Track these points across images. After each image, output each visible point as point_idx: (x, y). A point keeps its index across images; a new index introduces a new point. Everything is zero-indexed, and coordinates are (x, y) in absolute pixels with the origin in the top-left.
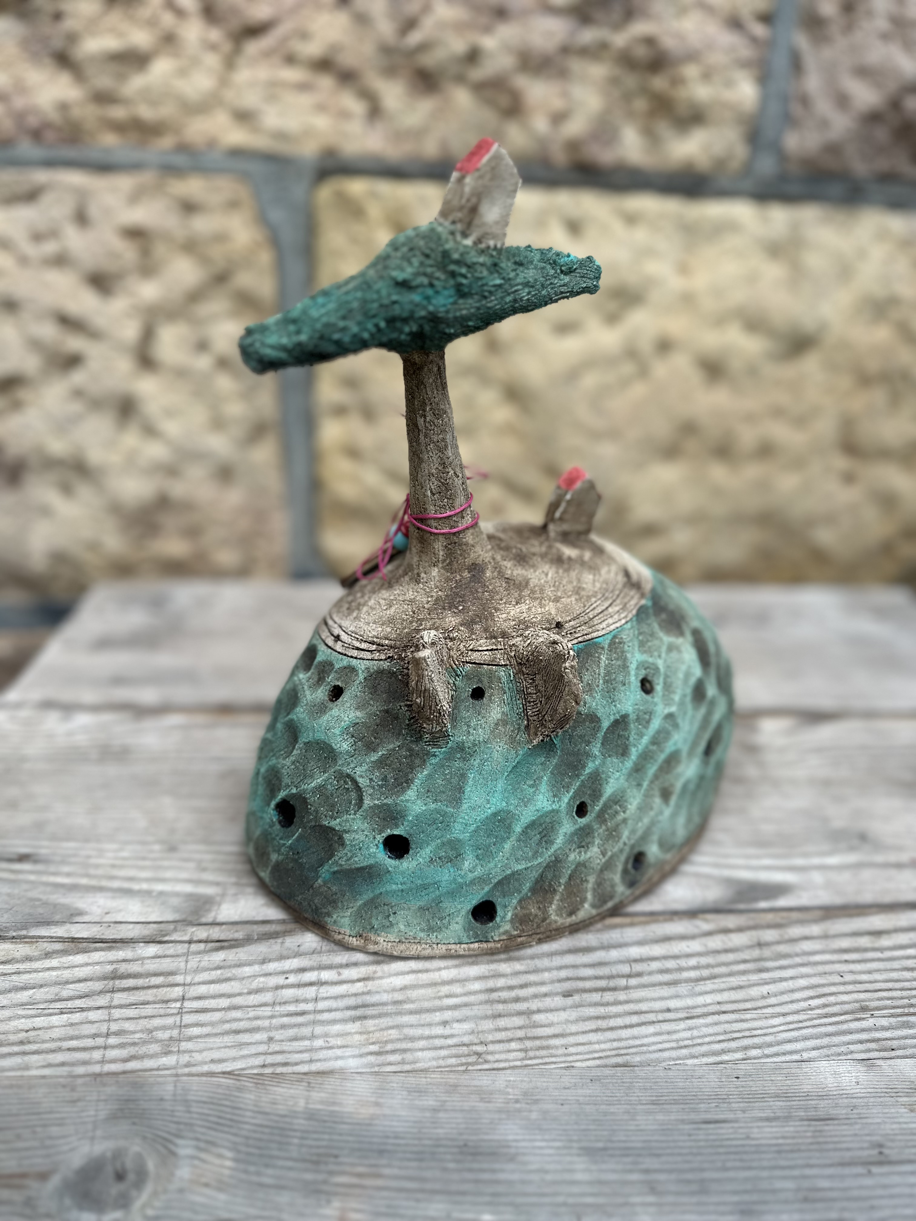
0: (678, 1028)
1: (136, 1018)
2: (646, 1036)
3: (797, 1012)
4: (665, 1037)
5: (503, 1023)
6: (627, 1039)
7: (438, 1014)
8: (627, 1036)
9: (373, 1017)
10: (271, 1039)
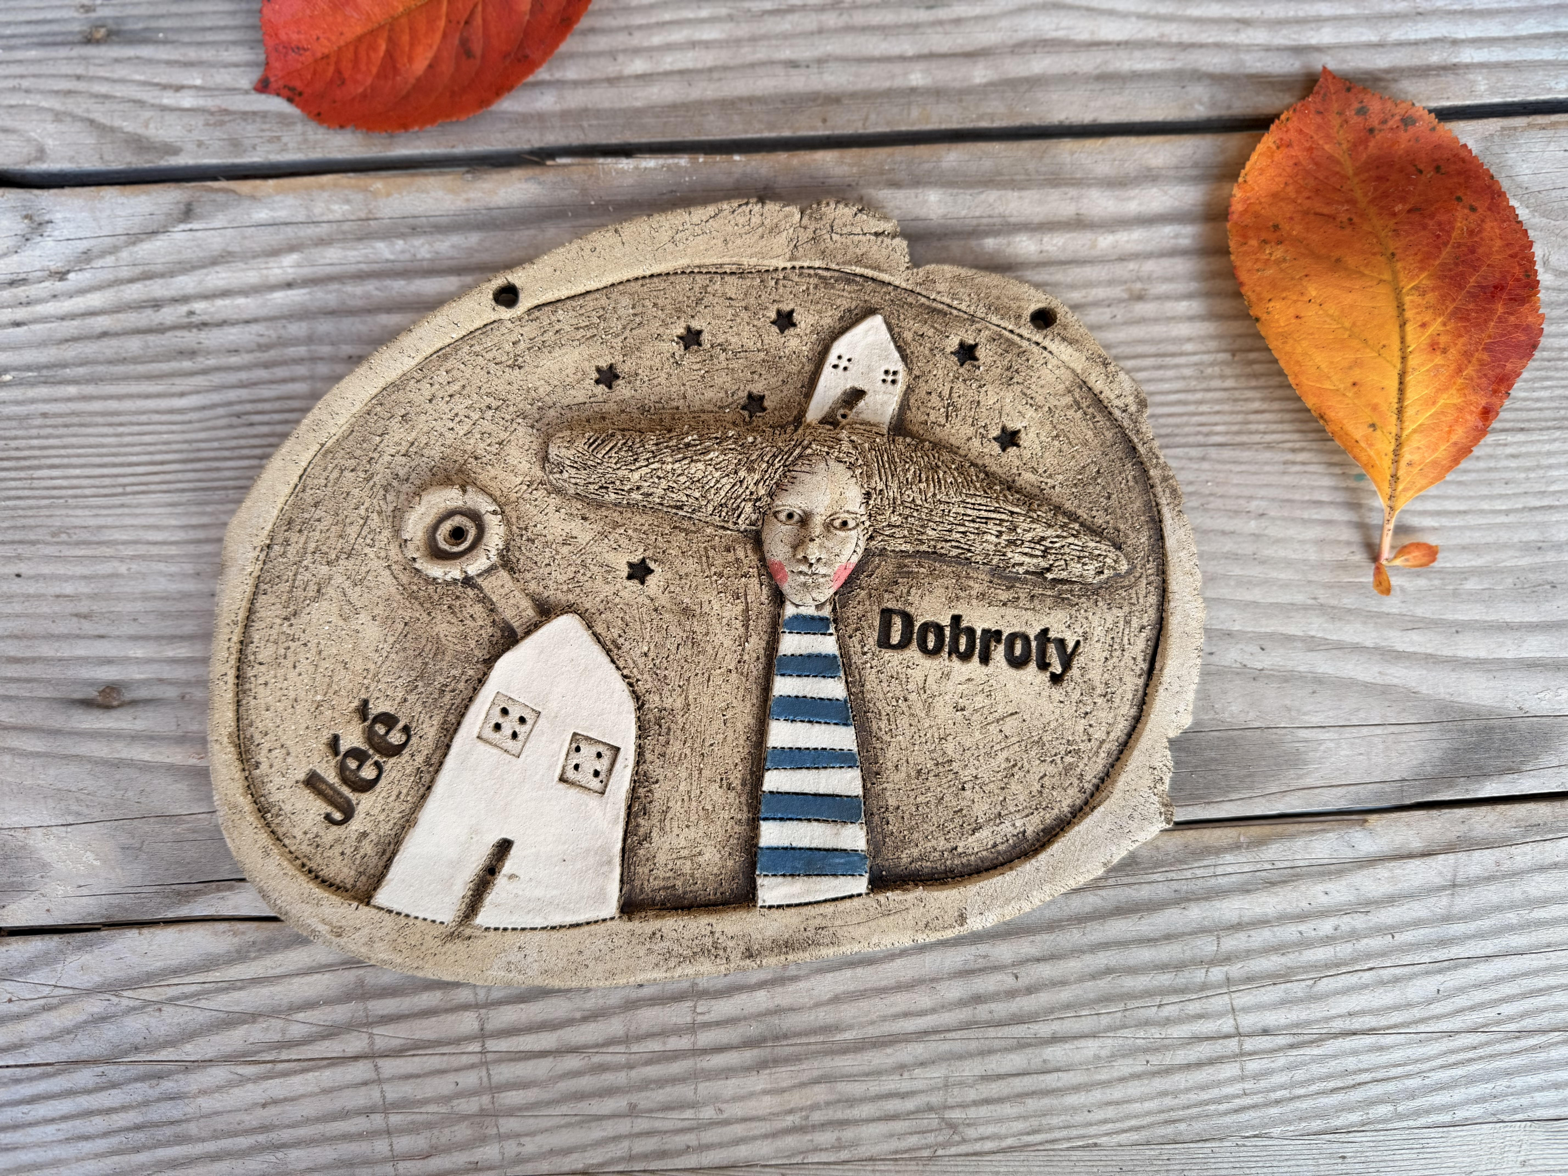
0: (1273, 1065)
1: (418, 1076)
2: (1219, 1084)
3: (1474, 1031)
4: (1248, 1085)
5: (993, 1066)
6: (1188, 1090)
7: (889, 1051)
8: (1188, 1085)
9: (787, 1060)
10: (633, 1107)
